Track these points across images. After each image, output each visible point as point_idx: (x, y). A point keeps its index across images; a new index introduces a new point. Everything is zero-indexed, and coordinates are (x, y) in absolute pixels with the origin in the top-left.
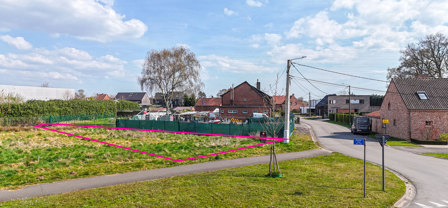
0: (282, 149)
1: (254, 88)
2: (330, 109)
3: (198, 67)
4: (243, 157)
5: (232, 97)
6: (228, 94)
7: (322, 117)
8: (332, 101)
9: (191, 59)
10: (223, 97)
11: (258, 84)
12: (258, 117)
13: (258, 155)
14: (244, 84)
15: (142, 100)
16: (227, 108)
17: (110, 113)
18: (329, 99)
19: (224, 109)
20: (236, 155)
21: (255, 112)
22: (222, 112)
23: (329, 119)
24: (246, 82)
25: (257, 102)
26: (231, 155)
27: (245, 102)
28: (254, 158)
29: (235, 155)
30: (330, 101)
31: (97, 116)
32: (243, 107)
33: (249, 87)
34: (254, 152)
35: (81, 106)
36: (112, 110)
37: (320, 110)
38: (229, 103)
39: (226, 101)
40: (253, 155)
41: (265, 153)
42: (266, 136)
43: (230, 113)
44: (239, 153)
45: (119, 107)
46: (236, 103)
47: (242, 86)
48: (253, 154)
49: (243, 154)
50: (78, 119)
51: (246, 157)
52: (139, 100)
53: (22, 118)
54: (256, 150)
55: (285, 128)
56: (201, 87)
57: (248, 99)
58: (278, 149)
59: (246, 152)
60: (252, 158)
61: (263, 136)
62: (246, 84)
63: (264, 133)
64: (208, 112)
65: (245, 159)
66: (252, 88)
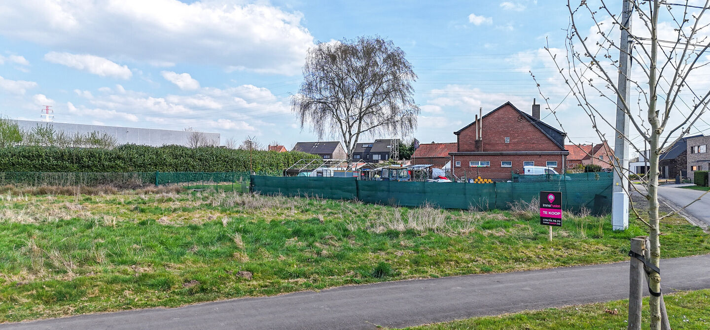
0: (613, 247)
1: (527, 115)
2: (692, 164)
3: (409, 76)
4: (478, 270)
5: (479, 135)
6: (471, 129)
7: (675, 180)
8: (696, 148)
9: (395, 60)
10: (460, 136)
11: (536, 108)
12: (534, 174)
13: (533, 267)
14: (504, 109)
15: (333, 153)
16: (467, 157)
17: (271, 171)
18: (689, 144)
19: (461, 159)
20: (457, 262)
21: (528, 164)
22: (457, 166)
23: (694, 185)
24: (508, 104)
25: (534, 145)
26: (436, 263)
27: (507, 145)
28: (516, 276)
29: (452, 263)
30: (692, 148)
31: (246, 175)
32: (502, 155)
33: (515, 113)
34: (519, 255)
35: (217, 157)
36: (273, 166)
37: (667, 168)
38: (473, 147)
39: (466, 144)
40: (517, 266)
41: (558, 260)
42: (559, 206)
43: (474, 166)
44: (467, 256)
45: (288, 162)
46: (487, 147)
47: (501, 112)
48: (517, 260)
49: (481, 261)
50: (211, 180)
51: (488, 271)
52: (328, 154)
53: (106, 174)
54: (527, 247)
55: (614, 187)
56: (414, 115)
57: (514, 138)
58: (601, 246)
59: (492, 253)
60: (511, 276)
61: (550, 206)
62: (508, 107)
63: (551, 197)
64: (430, 165)
65: (485, 279)
66: (522, 115)
